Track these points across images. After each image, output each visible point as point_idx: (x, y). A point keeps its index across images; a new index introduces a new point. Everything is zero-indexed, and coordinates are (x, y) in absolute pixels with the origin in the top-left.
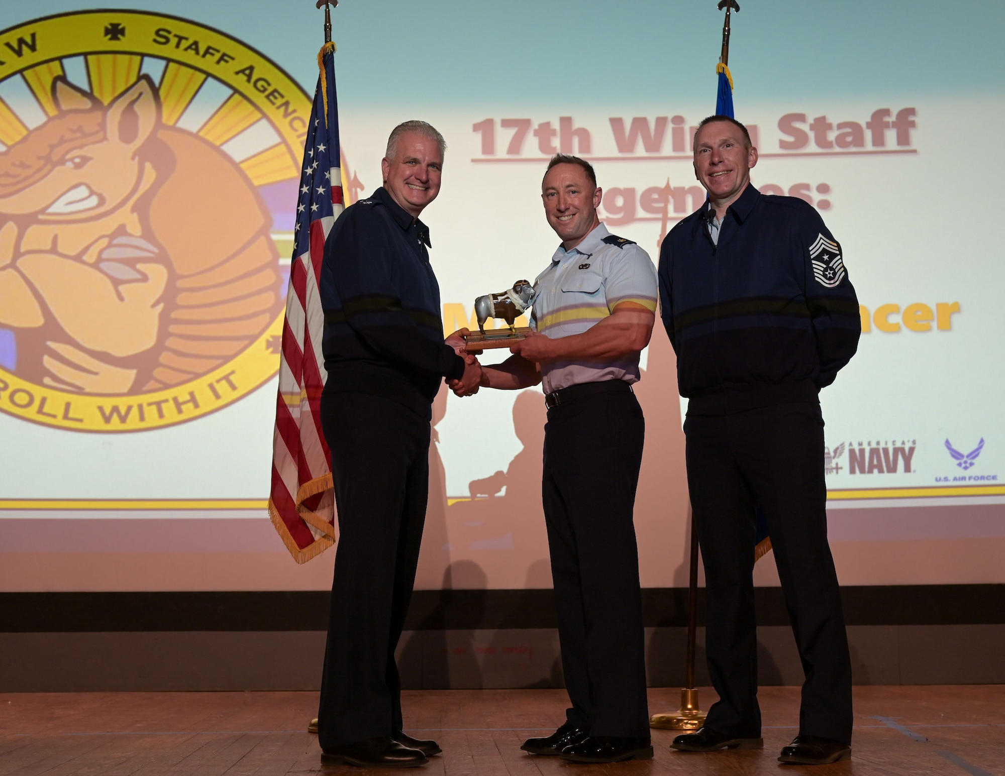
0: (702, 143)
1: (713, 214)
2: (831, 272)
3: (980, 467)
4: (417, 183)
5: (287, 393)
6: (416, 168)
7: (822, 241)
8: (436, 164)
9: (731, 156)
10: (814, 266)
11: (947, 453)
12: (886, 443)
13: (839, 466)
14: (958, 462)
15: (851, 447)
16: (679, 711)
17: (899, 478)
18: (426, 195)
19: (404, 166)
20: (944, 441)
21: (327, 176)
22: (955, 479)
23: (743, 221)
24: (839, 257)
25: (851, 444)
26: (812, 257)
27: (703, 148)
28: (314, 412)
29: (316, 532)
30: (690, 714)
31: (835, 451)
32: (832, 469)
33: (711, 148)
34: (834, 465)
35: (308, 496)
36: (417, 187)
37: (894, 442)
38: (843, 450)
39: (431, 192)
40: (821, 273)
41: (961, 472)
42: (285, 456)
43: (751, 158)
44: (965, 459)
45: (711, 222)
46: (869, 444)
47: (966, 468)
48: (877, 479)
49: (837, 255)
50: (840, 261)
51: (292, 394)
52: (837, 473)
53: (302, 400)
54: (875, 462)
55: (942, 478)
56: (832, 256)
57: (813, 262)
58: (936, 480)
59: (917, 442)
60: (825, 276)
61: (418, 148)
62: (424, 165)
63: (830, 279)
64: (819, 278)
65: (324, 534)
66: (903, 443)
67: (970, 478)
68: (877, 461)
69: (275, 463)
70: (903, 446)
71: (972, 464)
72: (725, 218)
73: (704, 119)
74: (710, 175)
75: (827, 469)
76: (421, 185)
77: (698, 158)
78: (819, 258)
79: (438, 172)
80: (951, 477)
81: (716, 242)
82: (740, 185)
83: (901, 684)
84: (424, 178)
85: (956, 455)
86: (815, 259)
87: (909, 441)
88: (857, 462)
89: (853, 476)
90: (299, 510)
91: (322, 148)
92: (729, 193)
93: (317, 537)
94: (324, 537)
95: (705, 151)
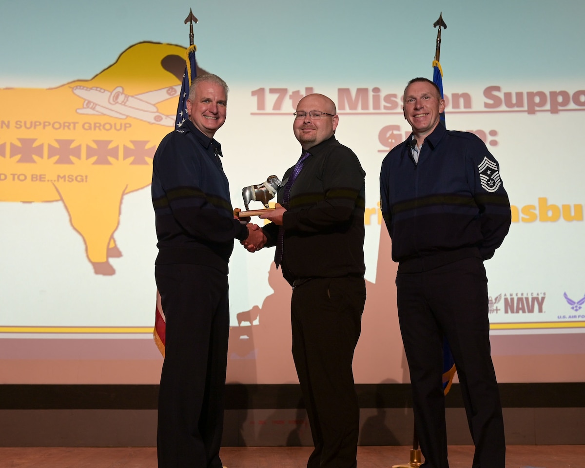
0: (410, 95)
1: (415, 142)
2: (492, 182)
4: (211, 115)
6: (209, 105)
7: (486, 162)
8: (223, 101)
9: (428, 104)
10: (481, 178)
11: (565, 300)
12: (527, 294)
13: (498, 308)
14: (572, 306)
15: (506, 297)
16: (409, 464)
17: (535, 316)
18: (217, 122)
19: (201, 104)
20: (563, 293)
22: (570, 317)
23: (434, 147)
24: (497, 172)
25: (505, 295)
26: (480, 172)
27: (410, 99)
30: (416, 465)
31: (496, 299)
32: (494, 310)
33: (416, 99)
34: (495, 308)
36: (211, 117)
37: (532, 294)
38: (500, 298)
39: (220, 120)
40: (486, 183)
41: (573, 313)
43: (441, 107)
44: (576, 304)
45: (414, 148)
46: (517, 295)
47: (576, 310)
48: (521, 317)
49: (496, 171)
50: (498, 175)
52: (497, 312)
54: (520, 306)
55: (562, 317)
56: (493, 171)
57: (481, 175)
58: (558, 317)
59: (546, 294)
60: (488, 184)
61: (210, 91)
62: (214, 103)
63: (492, 186)
64: (484, 186)
66: (538, 294)
67: (579, 316)
68: (522, 305)
70: (538, 296)
71: (580, 308)
72: (423, 145)
73: (411, 80)
74: (414, 116)
75: (491, 310)
76: (213, 116)
77: (407, 105)
78: (484, 173)
79: (224, 107)
80: (567, 316)
81: (416, 161)
82: (433, 124)
83: (536, 445)
84: (215, 111)
85: (570, 302)
86: (481, 173)
87: (541, 293)
88: (509, 306)
89: (506, 315)
92: (426, 128)
95: (411, 101)
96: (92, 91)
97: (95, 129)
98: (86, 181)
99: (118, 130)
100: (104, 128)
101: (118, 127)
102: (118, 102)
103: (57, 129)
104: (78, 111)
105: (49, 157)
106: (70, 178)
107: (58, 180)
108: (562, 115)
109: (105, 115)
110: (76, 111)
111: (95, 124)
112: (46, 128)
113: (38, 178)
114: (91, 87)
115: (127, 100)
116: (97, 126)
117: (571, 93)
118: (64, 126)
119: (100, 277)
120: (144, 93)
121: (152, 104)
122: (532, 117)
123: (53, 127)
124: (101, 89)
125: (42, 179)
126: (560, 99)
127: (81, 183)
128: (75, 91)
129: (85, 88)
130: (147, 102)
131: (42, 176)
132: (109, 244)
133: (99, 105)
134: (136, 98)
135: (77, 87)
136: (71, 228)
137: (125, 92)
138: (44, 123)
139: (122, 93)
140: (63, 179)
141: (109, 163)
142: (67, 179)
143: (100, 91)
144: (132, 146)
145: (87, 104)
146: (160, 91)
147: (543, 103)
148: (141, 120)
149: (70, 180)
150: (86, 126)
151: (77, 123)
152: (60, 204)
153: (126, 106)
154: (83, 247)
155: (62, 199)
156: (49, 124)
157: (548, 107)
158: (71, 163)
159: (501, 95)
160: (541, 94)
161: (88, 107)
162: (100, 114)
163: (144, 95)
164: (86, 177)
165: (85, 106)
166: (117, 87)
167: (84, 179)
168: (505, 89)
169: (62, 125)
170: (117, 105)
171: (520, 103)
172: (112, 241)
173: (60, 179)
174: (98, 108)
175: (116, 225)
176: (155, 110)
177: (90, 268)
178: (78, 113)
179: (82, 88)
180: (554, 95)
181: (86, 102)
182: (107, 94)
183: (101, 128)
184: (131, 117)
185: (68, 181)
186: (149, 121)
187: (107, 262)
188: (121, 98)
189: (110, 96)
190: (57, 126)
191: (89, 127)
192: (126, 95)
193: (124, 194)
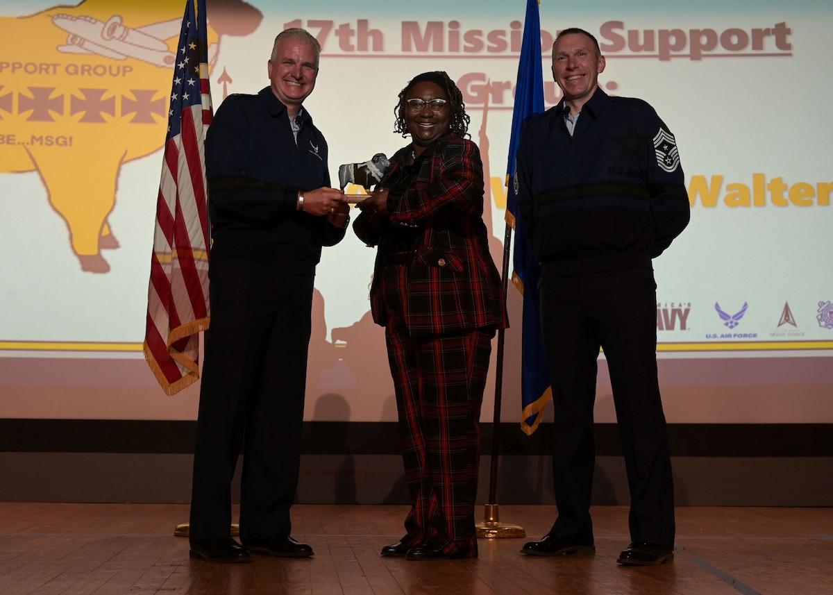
0: (560, 51)
1: (568, 110)
2: (670, 160)
3: (744, 327)
4: (293, 79)
5: (160, 253)
7: (662, 134)
8: (311, 64)
9: (584, 63)
10: (657, 154)
11: (717, 314)
12: (666, 305)
14: (725, 322)
16: (482, 523)
17: (676, 335)
18: (303, 90)
20: (714, 303)
21: (197, 70)
22: (722, 336)
23: (596, 115)
24: (675, 148)
26: (655, 147)
27: (561, 56)
28: (182, 269)
29: (183, 370)
30: (492, 525)
33: (568, 56)
35: (178, 339)
36: (294, 84)
37: (672, 305)
39: (307, 88)
40: (662, 160)
41: (727, 331)
42: (158, 307)
43: (600, 65)
44: (731, 319)
45: (567, 117)
47: (732, 327)
49: (673, 146)
50: (676, 151)
51: (165, 253)
53: (173, 259)
55: (712, 335)
57: (656, 151)
58: (707, 336)
59: (691, 305)
60: (665, 162)
61: (294, 51)
62: (298, 65)
63: (669, 165)
64: (661, 164)
65: (190, 371)
66: (680, 305)
67: (735, 336)
69: (150, 311)
70: (680, 308)
71: (736, 324)
73: (561, 31)
74: (566, 78)
76: (297, 81)
77: (557, 63)
78: (660, 148)
80: (719, 335)
81: (572, 133)
82: (591, 88)
84: (299, 75)
85: (724, 316)
86: (657, 148)
87: (685, 304)
90: (169, 350)
91: (192, 46)
92: (582, 94)
93: (184, 374)
94: (190, 374)
95: (562, 58)
96: (78, 21)
97: (83, 74)
98: (71, 145)
99: (115, 75)
100: (96, 73)
101: (115, 71)
102: (114, 37)
103: (31, 73)
104: (60, 48)
105: (21, 111)
106: (49, 141)
107: (32, 143)
108: (706, 62)
109: (96, 54)
110: (57, 48)
111: (83, 66)
112: (16, 71)
113: (5, 139)
114: (77, 15)
115: (127, 35)
116: (86, 69)
117: (719, 32)
118: (41, 69)
119: (90, 275)
120: (150, 25)
121: (160, 40)
122: (665, 64)
123: (26, 70)
124: (91, 18)
125: (11, 142)
126: (704, 40)
127: (64, 147)
128: (56, 22)
129: (70, 17)
130: (154, 37)
131: (11, 137)
132: (101, 230)
133: (88, 41)
134: (139, 32)
135: (58, 15)
136: (49, 209)
137: (125, 23)
138: (14, 64)
139: (120, 25)
140: (39, 142)
141: (102, 120)
142: (44, 141)
143: (90, 22)
144: (133, 98)
145: (72, 39)
146: (172, 22)
147: (680, 45)
148: (147, 62)
149: (49, 143)
150: (71, 69)
151: (59, 65)
152: (35, 175)
153: (126, 42)
154: (66, 234)
155: (37, 169)
156: (21, 66)
157: (687, 51)
158: (50, 119)
159: (624, 34)
160: (679, 34)
161: (73, 44)
162: (89, 52)
163: (150, 27)
164: (71, 139)
165: (69, 42)
166: (114, 16)
167: (67, 142)
168: (629, 26)
169: (38, 66)
170: (114, 40)
171: (649, 45)
172: (106, 227)
173: (35, 141)
174: (86, 45)
175: (112, 204)
176: (165, 48)
177: (76, 263)
178: (59, 51)
179: (65, 16)
180: (695, 34)
181: (71, 36)
182: (100, 25)
183: (92, 72)
184: (132, 57)
185: (46, 144)
186: (157, 63)
187: (99, 255)
188: (119, 32)
189: (104, 29)
190: (31, 68)
191: (73, 70)
192: (125, 27)
193: (122, 163)
